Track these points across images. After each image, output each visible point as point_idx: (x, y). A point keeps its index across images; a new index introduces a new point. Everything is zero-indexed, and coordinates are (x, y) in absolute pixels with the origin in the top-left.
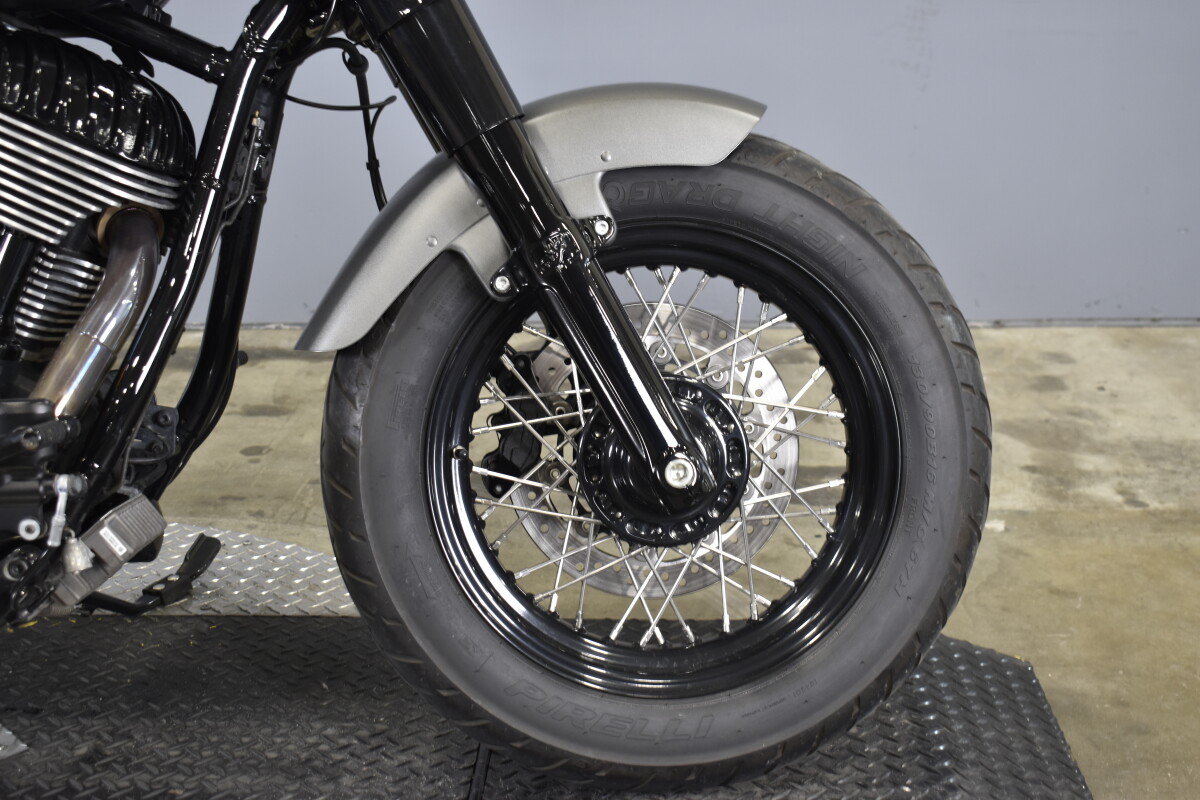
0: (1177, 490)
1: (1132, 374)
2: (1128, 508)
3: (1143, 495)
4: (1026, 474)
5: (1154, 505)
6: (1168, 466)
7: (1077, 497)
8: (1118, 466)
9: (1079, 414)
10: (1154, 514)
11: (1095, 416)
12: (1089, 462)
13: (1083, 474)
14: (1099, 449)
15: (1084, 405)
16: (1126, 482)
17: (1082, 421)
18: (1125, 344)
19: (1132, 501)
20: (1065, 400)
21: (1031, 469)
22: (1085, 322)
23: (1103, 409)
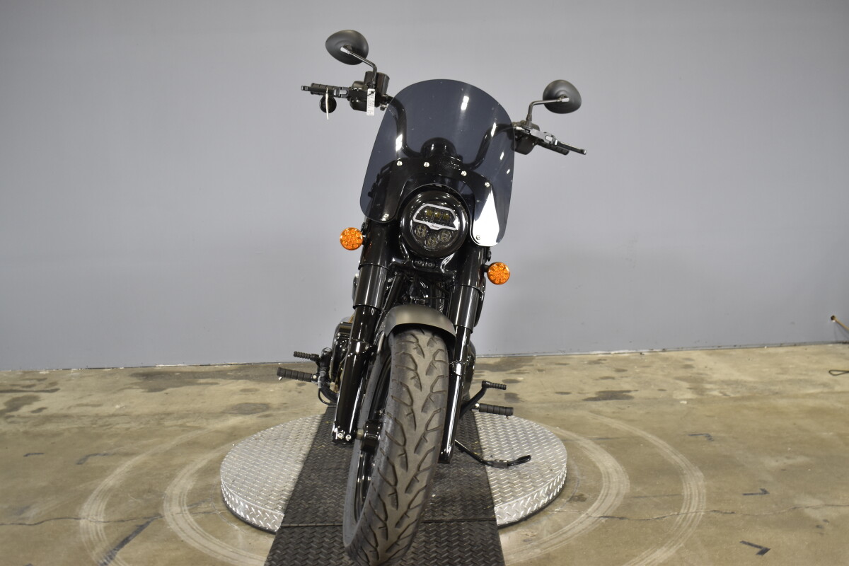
0: (739, 392)
1: (715, 363)
2: (725, 397)
3: (728, 393)
4: (689, 390)
5: (732, 395)
6: (734, 386)
7: (707, 395)
8: (717, 387)
9: (701, 374)
10: (733, 398)
11: (707, 375)
12: (708, 386)
13: (707, 389)
14: (710, 383)
15: (701, 372)
16: (722, 391)
17: (702, 376)
18: (710, 355)
19: (725, 395)
20: (695, 371)
21: (690, 389)
22: (695, 348)
23: (709, 373)
